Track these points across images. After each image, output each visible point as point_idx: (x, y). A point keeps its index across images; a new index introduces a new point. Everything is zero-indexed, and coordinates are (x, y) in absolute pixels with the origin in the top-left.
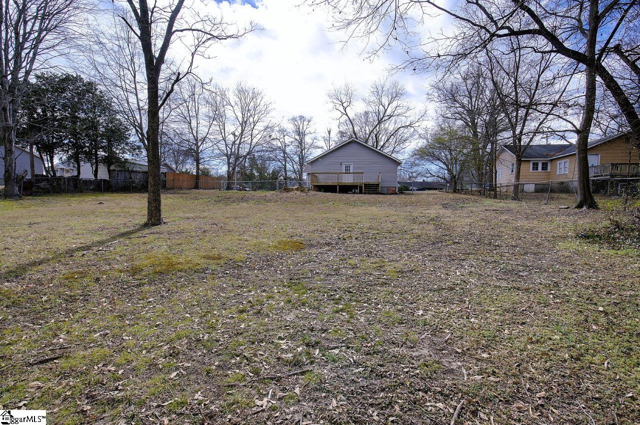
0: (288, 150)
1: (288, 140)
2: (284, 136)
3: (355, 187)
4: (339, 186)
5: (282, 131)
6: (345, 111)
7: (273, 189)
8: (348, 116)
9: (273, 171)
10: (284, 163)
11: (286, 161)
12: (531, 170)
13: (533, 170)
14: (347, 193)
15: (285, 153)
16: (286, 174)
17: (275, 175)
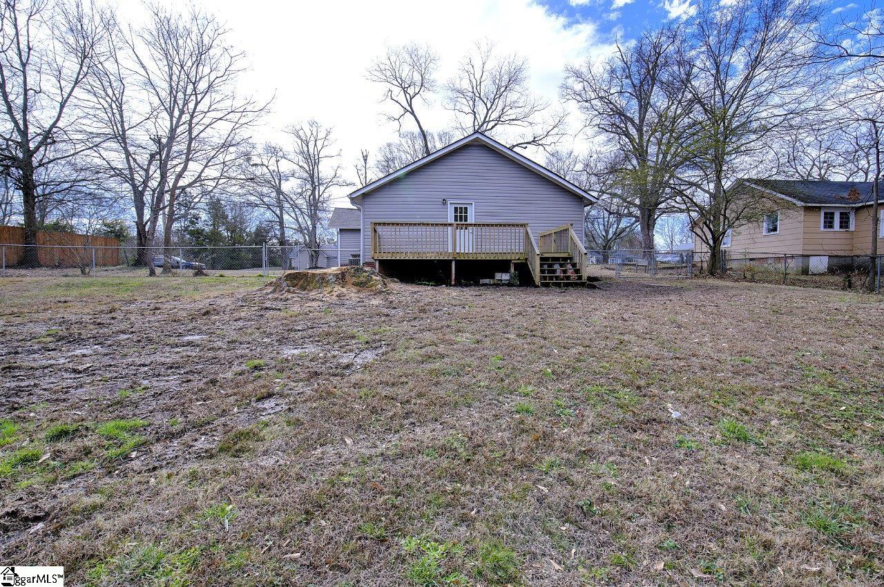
0: (286, 187)
1: (285, 167)
2: (277, 161)
3: (503, 265)
4: (459, 263)
5: (273, 151)
6: (410, 106)
7: (257, 264)
8: (415, 116)
9: (257, 229)
10: (278, 212)
11: (281, 208)
12: (822, 229)
13: (825, 227)
14: (477, 284)
15: (279, 192)
16: (283, 234)
17: (261, 236)
